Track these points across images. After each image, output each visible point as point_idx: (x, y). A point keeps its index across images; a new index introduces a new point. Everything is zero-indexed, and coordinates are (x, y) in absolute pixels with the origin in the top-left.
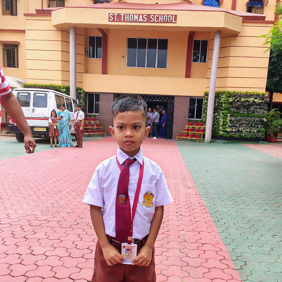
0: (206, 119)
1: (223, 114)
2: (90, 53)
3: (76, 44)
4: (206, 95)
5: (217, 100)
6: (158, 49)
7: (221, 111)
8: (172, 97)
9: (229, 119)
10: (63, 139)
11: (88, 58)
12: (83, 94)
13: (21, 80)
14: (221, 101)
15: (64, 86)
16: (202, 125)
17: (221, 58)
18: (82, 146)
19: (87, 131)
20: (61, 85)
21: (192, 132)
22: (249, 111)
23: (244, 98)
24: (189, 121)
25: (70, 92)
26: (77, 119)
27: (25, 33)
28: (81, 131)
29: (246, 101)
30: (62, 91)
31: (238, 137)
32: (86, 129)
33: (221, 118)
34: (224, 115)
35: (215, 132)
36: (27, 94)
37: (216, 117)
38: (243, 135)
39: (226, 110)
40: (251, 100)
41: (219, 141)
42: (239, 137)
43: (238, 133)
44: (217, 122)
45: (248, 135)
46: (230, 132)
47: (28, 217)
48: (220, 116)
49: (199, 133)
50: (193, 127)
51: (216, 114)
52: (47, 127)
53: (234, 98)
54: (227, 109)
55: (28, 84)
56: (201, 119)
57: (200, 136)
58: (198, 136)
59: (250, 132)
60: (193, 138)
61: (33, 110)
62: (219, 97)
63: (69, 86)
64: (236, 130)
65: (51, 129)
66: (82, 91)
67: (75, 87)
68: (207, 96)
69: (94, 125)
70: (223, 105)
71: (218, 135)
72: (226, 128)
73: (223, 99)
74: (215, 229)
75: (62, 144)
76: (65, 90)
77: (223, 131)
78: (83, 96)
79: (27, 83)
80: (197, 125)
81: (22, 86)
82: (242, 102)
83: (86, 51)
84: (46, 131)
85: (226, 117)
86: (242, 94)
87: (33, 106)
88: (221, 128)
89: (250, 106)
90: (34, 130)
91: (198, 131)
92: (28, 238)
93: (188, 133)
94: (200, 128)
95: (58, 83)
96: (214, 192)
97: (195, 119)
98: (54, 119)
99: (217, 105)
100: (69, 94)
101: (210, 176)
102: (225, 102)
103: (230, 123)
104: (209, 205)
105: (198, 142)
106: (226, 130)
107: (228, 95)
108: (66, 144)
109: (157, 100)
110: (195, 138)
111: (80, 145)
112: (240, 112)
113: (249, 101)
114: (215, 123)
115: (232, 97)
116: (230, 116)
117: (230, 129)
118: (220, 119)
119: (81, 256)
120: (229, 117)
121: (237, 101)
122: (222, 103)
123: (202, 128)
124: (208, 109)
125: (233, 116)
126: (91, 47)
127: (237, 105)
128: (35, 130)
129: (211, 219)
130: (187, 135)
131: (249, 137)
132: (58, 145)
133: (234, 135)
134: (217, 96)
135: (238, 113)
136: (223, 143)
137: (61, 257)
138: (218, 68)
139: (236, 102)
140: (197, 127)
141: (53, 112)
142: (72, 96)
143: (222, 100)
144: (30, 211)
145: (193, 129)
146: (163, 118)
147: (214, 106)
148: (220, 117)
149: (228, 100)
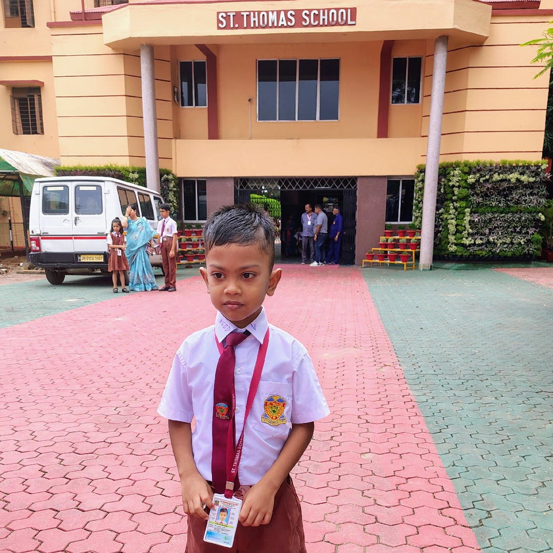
0: (421, 222)
1: (456, 208)
2: (182, 97)
3: (155, 79)
4: (421, 172)
5: (444, 182)
6: (321, 80)
7: (452, 203)
8: (353, 180)
9: (467, 218)
10: (136, 276)
11: (179, 107)
12: (173, 182)
13: (50, 160)
14: (451, 184)
15: (134, 168)
16: (413, 234)
17: (450, 92)
18: (175, 287)
19: (184, 256)
20: (128, 165)
21: (394, 250)
22: (508, 200)
23: (499, 174)
24: (387, 227)
25: (147, 180)
26: (162, 234)
27: (52, 61)
28: (172, 259)
29: (502, 180)
30: (131, 177)
31: (487, 256)
32: (183, 253)
33: (452, 219)
34: (457, 213)
35: (440, 247)
36: (62, 188)
37: (441, 217)
38: (498, 251)
39: (462, 202)
40: (513, 177)
41: (447, 265)
42: (489, 255)
43: (486, 247)
44: (443, 228)
45: (507, 249)
46: (470, 245)
47: (71, 437)
48: (450, 214)
49: (408, 252)
50: (395, 240)
51: (440, 211)
52: (105, 252)
53: (478, 175)
54: (465, 198)
55: (64, 167)
56: (410, 223)
57: (410, 257)
58: (407, 258)
59: (512, 243)
60: (396, 262)
61: (76, 219)
62: (447, 174)
63: (144, 167)
64: (482, 242)
65: (111, 257)
66: (170, 177)
67: (157, 170)
68: (423, 174)
69: (199, 244)
70: (456, 190)
71: (447, 252)
72: (462, 238)
73: (455, 179)
74: (432, 448)
75: (136, 286)
76: (136, 176)
77: (456, 245)
78: (174, 187)
79: (62, 166)
80: (404, 234)
81: (52, 171)
82: (495, 182)
83: (174, 93)
84: (102, 261)
85: (461, 216)
86: (494, 165)
87: (76, 211)
88: (452, 238)
89: (511, 189)
90: (80, 260)
91: (406, 246)
92: (71, 478)
93: (386, 252)
94: (409, 240)
95: (123, 163)
96: (435, 373)
97: (399, 223)
98: (118, 236)
99: (442, 192)
100: (145, 185)
101: (428, 340)
102: (459, 185)
103: (471, 228)
104: (424, 398)
105: (407, 270)
106: (462, 242)
107: (466, 169)
108: (143, 285)
109: (323, 187)
110: (401, 262)
111: (171, 286)
112: (491, 204)
113: (509, 180)
114: (440, 229)
115: (474, 173)
116: (471, 213)
117: (471, 241)
118: (449, 221)
119: (172, 511)
120: (469, 214)
121: (484, 181)
122: (453, 186)
123: (413, 240)
124: (424, 201)
125: (475, 212)
126: (185, 84)
127: (485, 190)
128: (82, 261)
129: (425, 429)
130: (385, 256)
131: (509, 254)
132: (128, 288)
133: (478, 252)
134: (444, 172)
135: (486, 205)
136: (456, 269)
137: (134, 513)
138: (443, 114)
139: (481, 183)
140: (403, 240)
141: (116, 222)
142: (152, 188)
143: (454, 181)
144: (74, 424)
145: (396, 244)
146: (334, 223)
147: (437, 194)
148: (449, 217)
149: (466, 181)
